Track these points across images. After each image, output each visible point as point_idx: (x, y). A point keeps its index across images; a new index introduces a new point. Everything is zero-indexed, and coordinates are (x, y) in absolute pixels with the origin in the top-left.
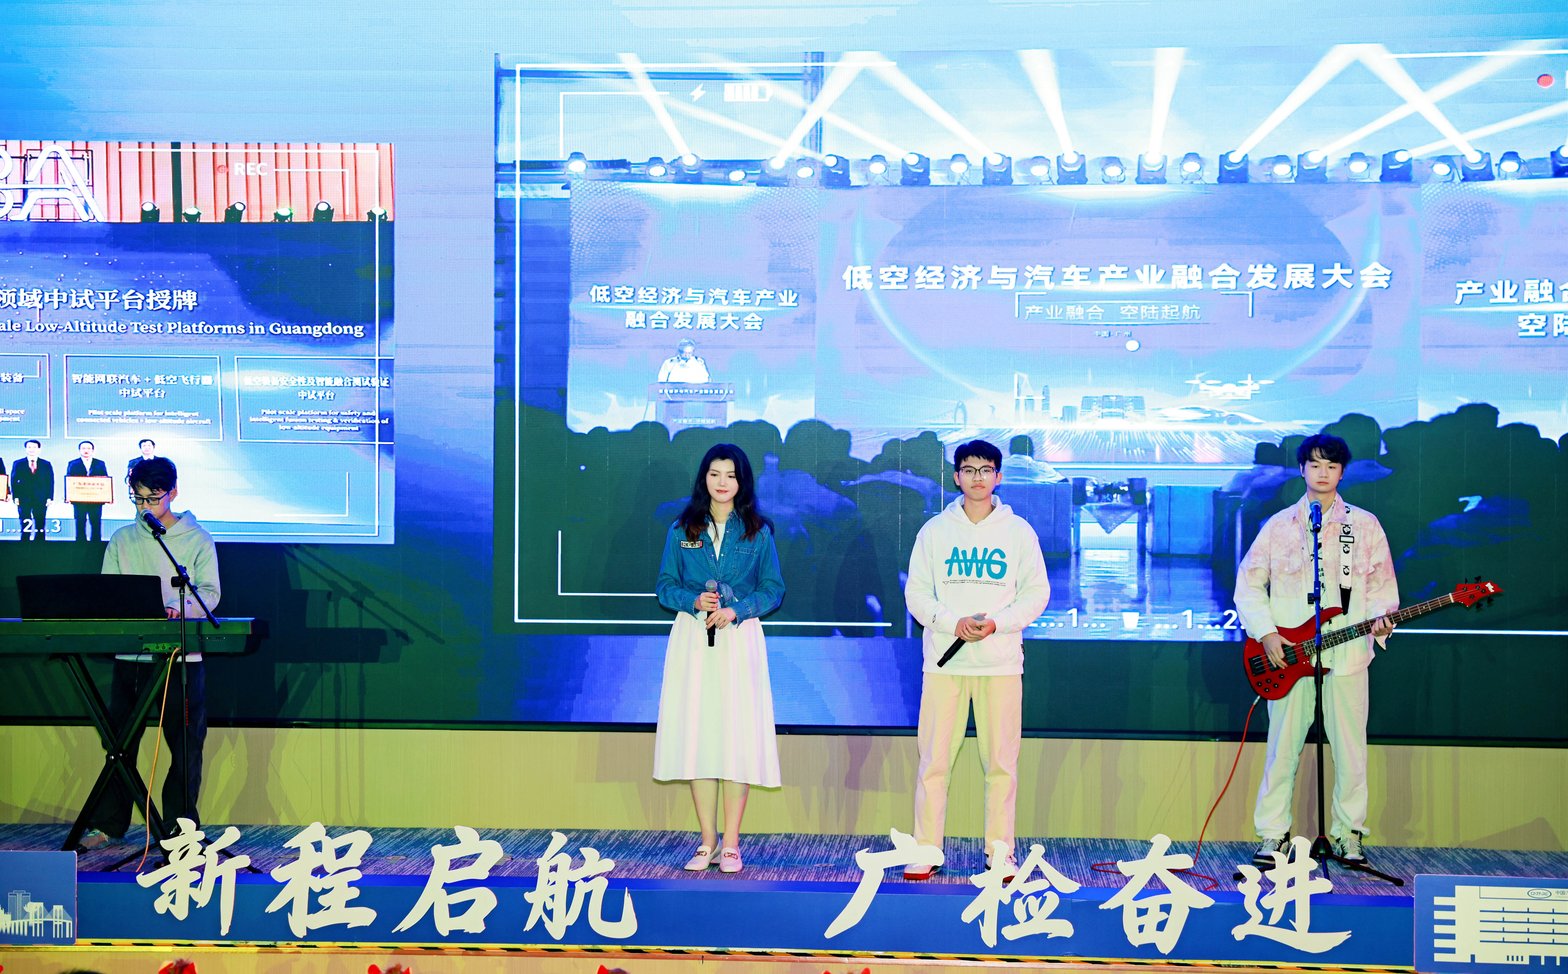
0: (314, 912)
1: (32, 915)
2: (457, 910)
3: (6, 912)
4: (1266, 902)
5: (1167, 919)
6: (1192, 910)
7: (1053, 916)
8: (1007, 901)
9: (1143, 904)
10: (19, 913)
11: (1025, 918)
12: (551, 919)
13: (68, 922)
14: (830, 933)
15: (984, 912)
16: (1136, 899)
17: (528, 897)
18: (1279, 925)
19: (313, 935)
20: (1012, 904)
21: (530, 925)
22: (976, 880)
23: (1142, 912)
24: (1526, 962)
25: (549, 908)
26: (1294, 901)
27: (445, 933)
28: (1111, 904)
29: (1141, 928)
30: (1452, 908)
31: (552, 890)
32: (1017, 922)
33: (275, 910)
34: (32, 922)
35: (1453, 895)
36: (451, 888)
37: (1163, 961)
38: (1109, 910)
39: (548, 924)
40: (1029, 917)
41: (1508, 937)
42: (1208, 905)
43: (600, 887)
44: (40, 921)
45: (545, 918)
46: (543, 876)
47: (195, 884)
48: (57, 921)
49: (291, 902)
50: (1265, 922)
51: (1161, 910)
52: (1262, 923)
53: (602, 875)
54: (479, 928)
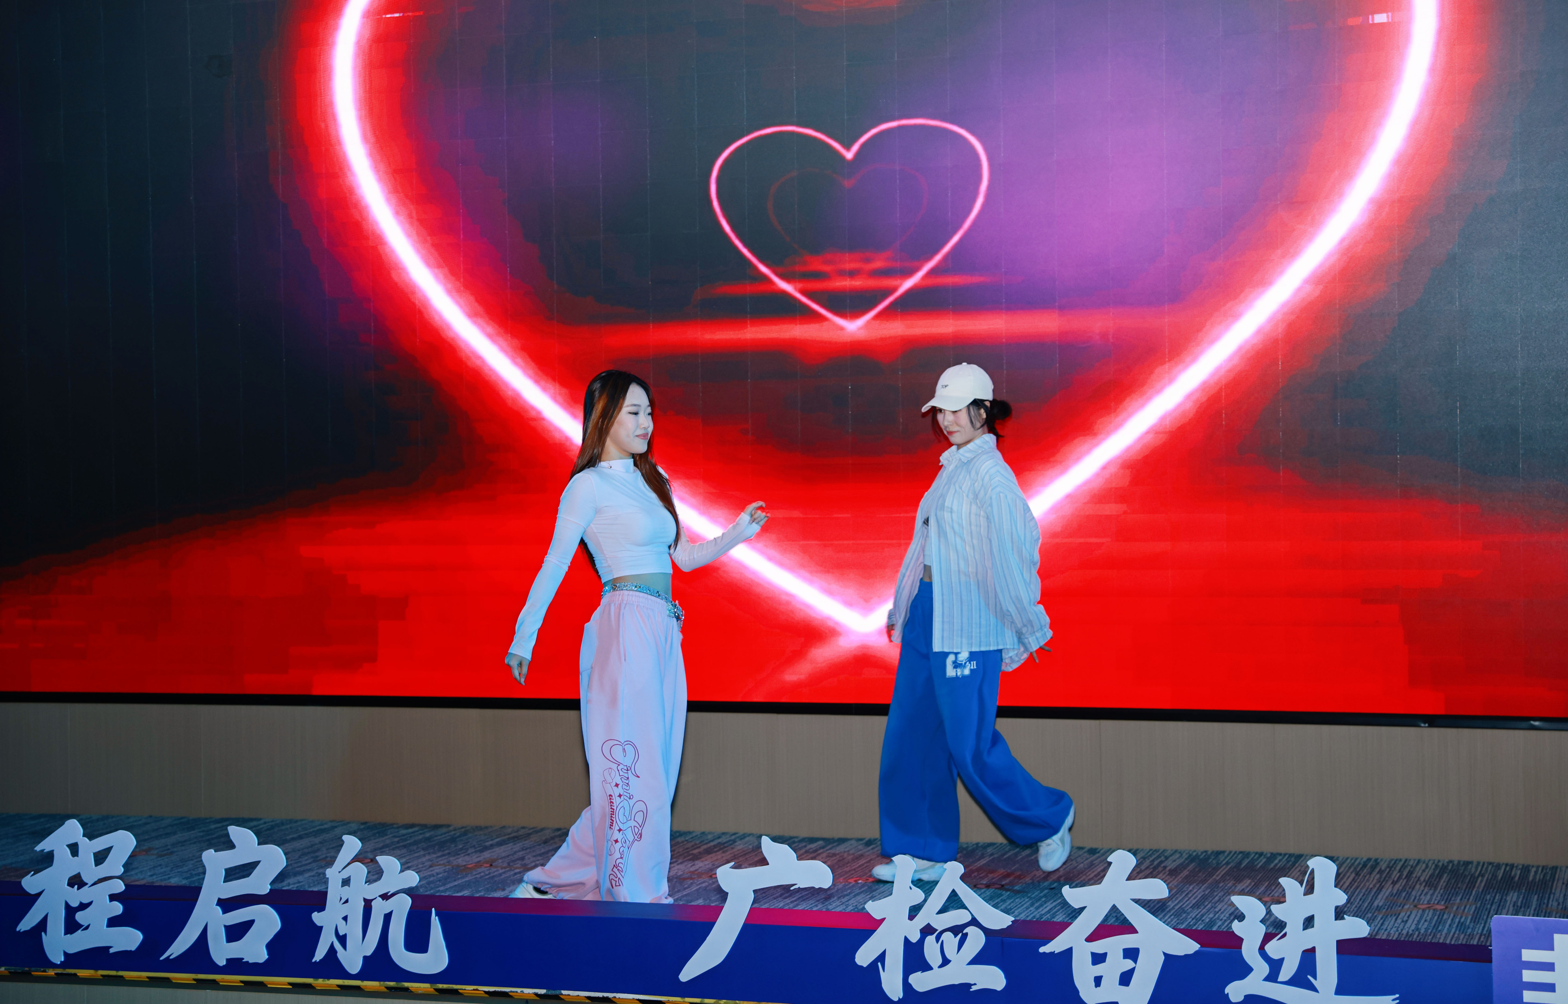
0: (72, 933)
2: (236, 932)
4: (1274, 949)
5: (1133, 970)
6: (1169, 958)
7: (977, 960)
8: (915, 938)
9: (1099, 946)
11: (940, 961)
12: (344, 945)
14: (687, 974)
15: (884, 953)
16: (1090, 939)
17: (317, 917)
18: (1291, 982)
19: (73, 960)
20: (921, 941)
21: (320, 954)
22: (874, 908)
23: (1098, 959)
25: (341, 933)
26: (1313, 950)
27: (221, 962)
28: (1055, 946)
29: (1098, 981)
30: (1549, 967)
31: (344, 910)
32: (931, 968)
33: (28, 928)
35: (1551, 948)
36: (227, 905)
38: (1052, 953)
39: (341, 955)
40: (946, 962)
42: (1191, 951)
43: (402, 905)
45: (338, 946)
46: (334, 891)
49: (44, 921)
50: (1272, 977)
51: (1125, 957)
52: (1268, 979)
53: (404, 891)
54: (262, 956)
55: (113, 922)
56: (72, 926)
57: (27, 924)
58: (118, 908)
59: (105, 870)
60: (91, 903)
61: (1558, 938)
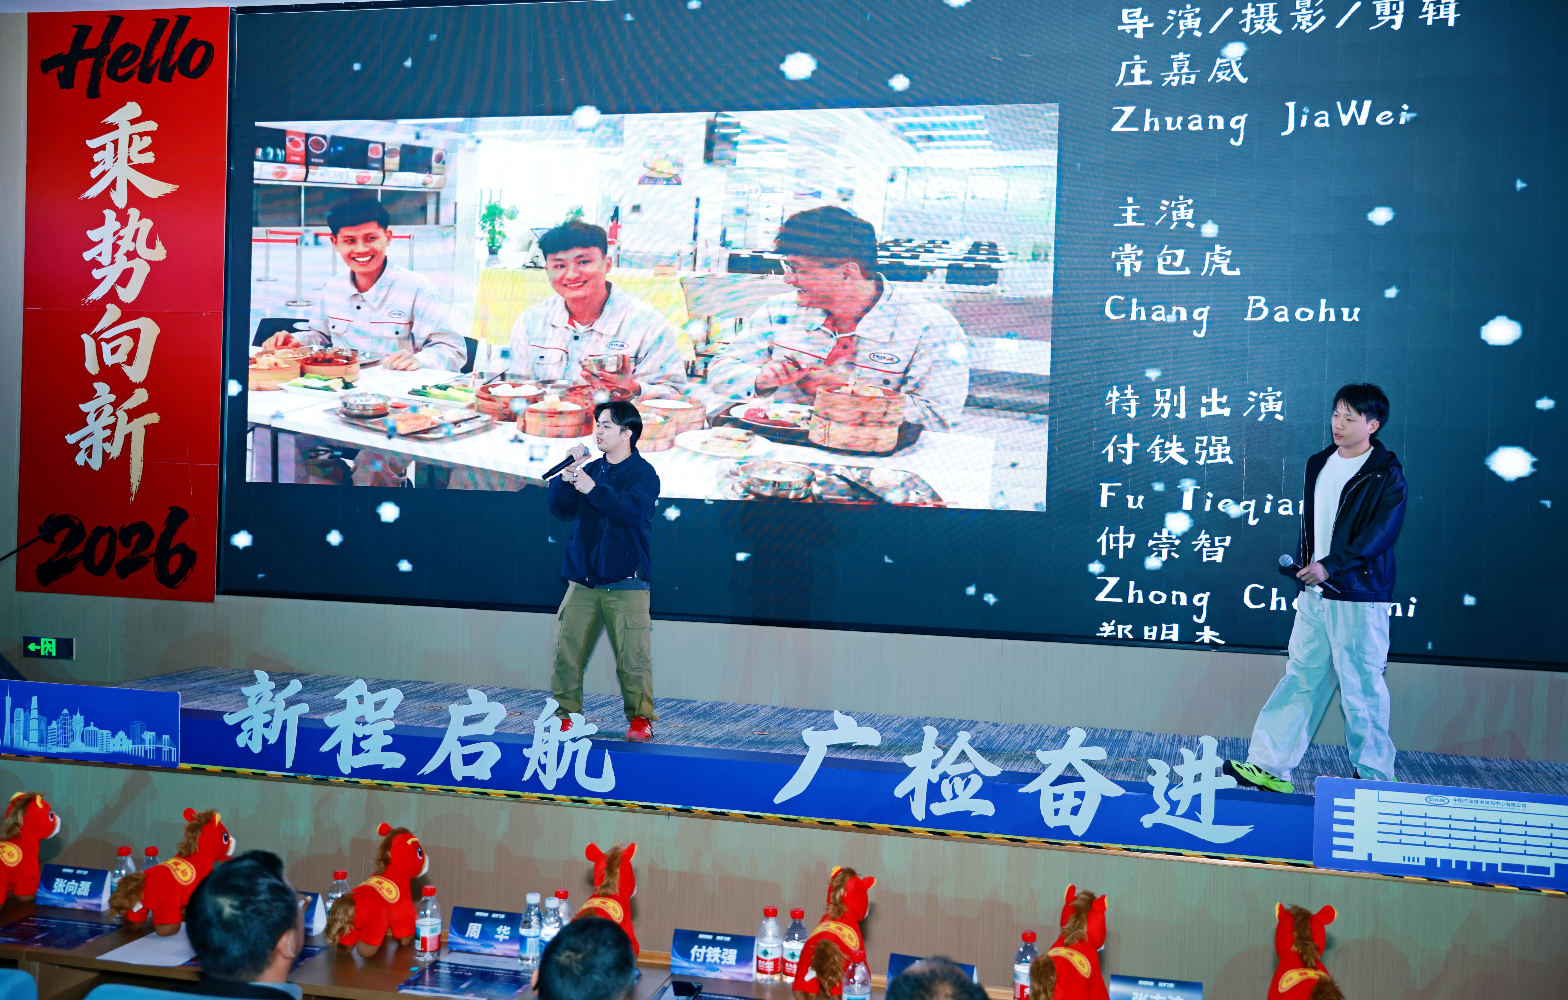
0: (357, 754)
1: (147, 741)
2: (470, 760)
3: (129, 738)
4: (1174, 794)
5: (1081, 805)
6: (1104, 798)
7: (976, 796)
8: (935, 780)
9: (1059, 789)
10: (138, 740)
11: (951, 796)
12: (544, 772)
13: (173, 749)
14: (779, 799)
15: (914, 789)
16: (1053, 785)
17: (526, 752)
18: (1185, 816)
19: (357, 772)
20: (939, 783)
21: (527, 776)
22: (908, 760)
23: (1058, 797)
24: (1422, 863)
25: (542, 763)
26: (1200, 795)
27: (459, 778)
28: (1030, 788)
29: (1057, 812)
30: (1351, 809)
31: (545, 748)
32: (945, 800)
33: (327, 750)
34: (147, 746)
35: (1353, 798)
36: (464, 742)
37: (1077, 843)
38: (1027, 793)
39: (542, 777)
40: (955, 796)
41: (1405, 839)
42: (1119, 794)
43: (585, 746)
44: (153, 747)
45: (540, 771)
46: (539, 735)
47: (266, 725)
48: (166, 748)
49: (339, 745)
50: (1172, 812)
51: (1075, 797)
52: (1169, 813)
53: (586, 737)
54: (486, 776)
55: (385, 749)
56: (357, 750)
57: (326, 747)
58: (389, 740)
59: (381, 714)
60: (370, 736)
61: (1358, 791)
